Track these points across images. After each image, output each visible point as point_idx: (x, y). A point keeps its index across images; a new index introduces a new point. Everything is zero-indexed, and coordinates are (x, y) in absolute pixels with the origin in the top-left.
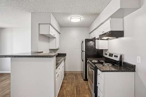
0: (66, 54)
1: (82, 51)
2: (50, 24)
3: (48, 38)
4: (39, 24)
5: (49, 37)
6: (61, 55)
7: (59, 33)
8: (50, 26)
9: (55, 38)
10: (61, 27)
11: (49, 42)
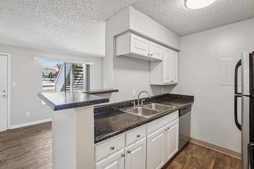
0: (193, 97)
2: (131, 31)
4: (115, 37)
5: (149, 61)
6: (177, 98)
7: (178, 51)
9: (161, 61)
10: (180, 36)
11: (150, 70)
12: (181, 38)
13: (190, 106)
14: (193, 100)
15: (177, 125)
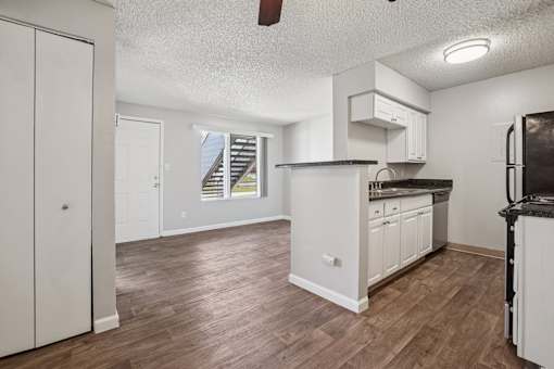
0: (451, 181)
1: (505, 166)
2: (375, 91)
3: (383, 131)
4: (350, 97)
5: (386, 130)
8: (377, 96)
9: (404, 128)
10: (431, 91)
11: (386, 142)
12: (433, 93)
13: (447, 193)
14: (451, 186)
15: (431, 214)
